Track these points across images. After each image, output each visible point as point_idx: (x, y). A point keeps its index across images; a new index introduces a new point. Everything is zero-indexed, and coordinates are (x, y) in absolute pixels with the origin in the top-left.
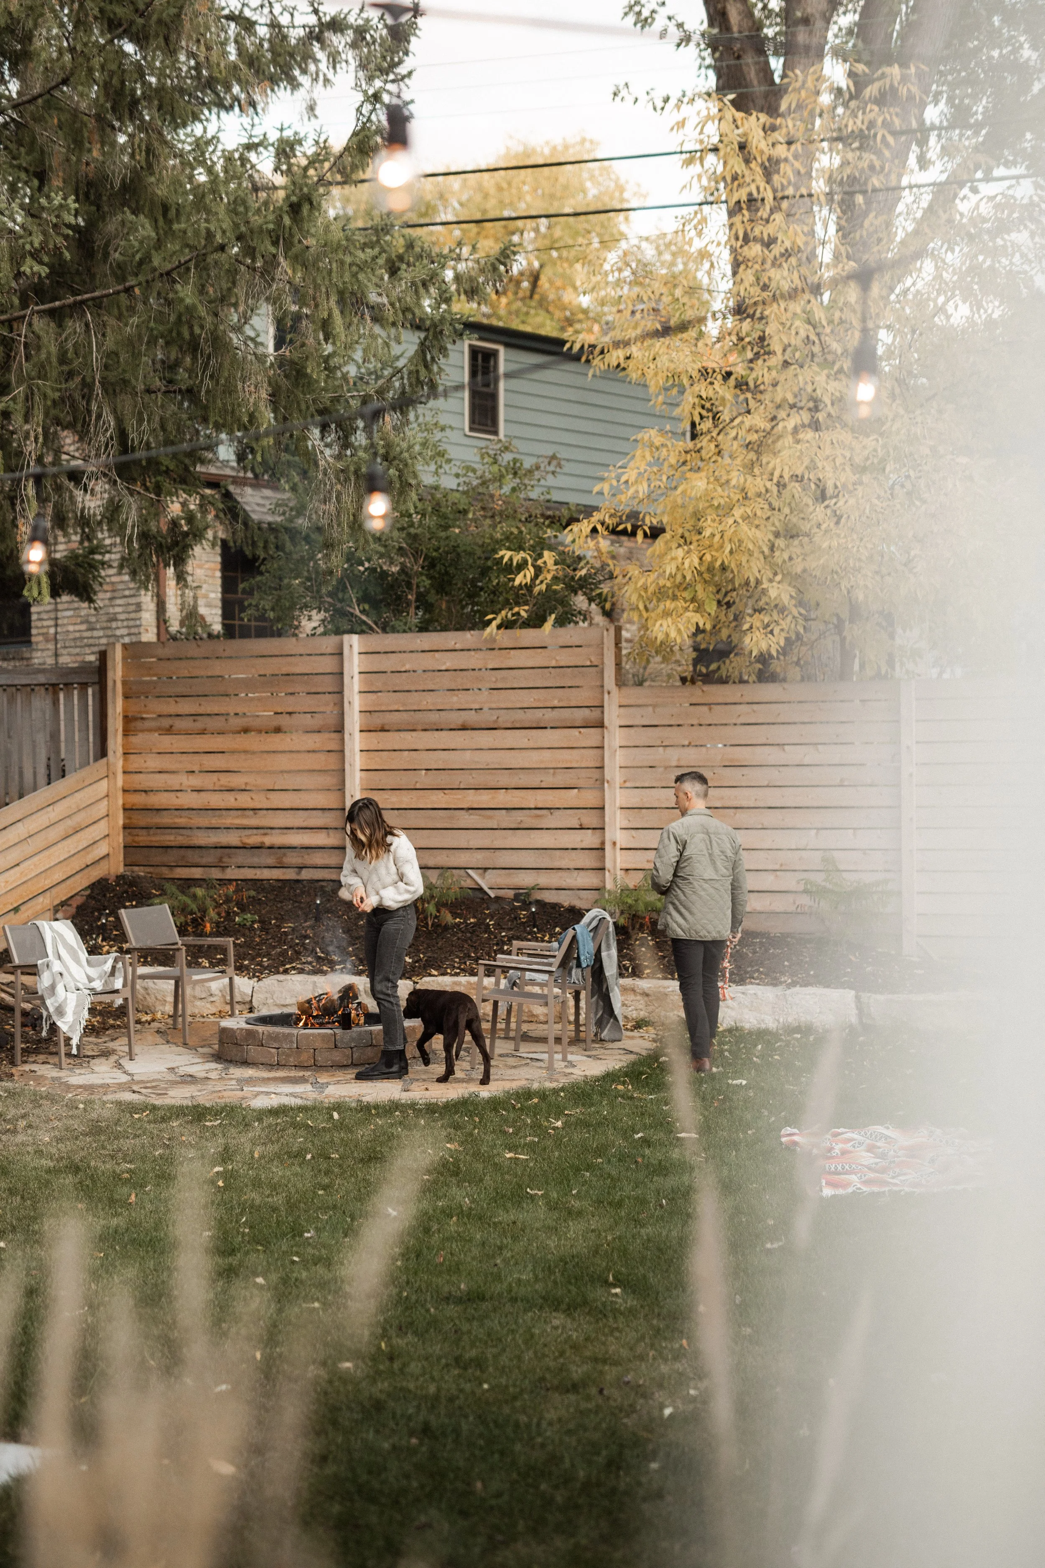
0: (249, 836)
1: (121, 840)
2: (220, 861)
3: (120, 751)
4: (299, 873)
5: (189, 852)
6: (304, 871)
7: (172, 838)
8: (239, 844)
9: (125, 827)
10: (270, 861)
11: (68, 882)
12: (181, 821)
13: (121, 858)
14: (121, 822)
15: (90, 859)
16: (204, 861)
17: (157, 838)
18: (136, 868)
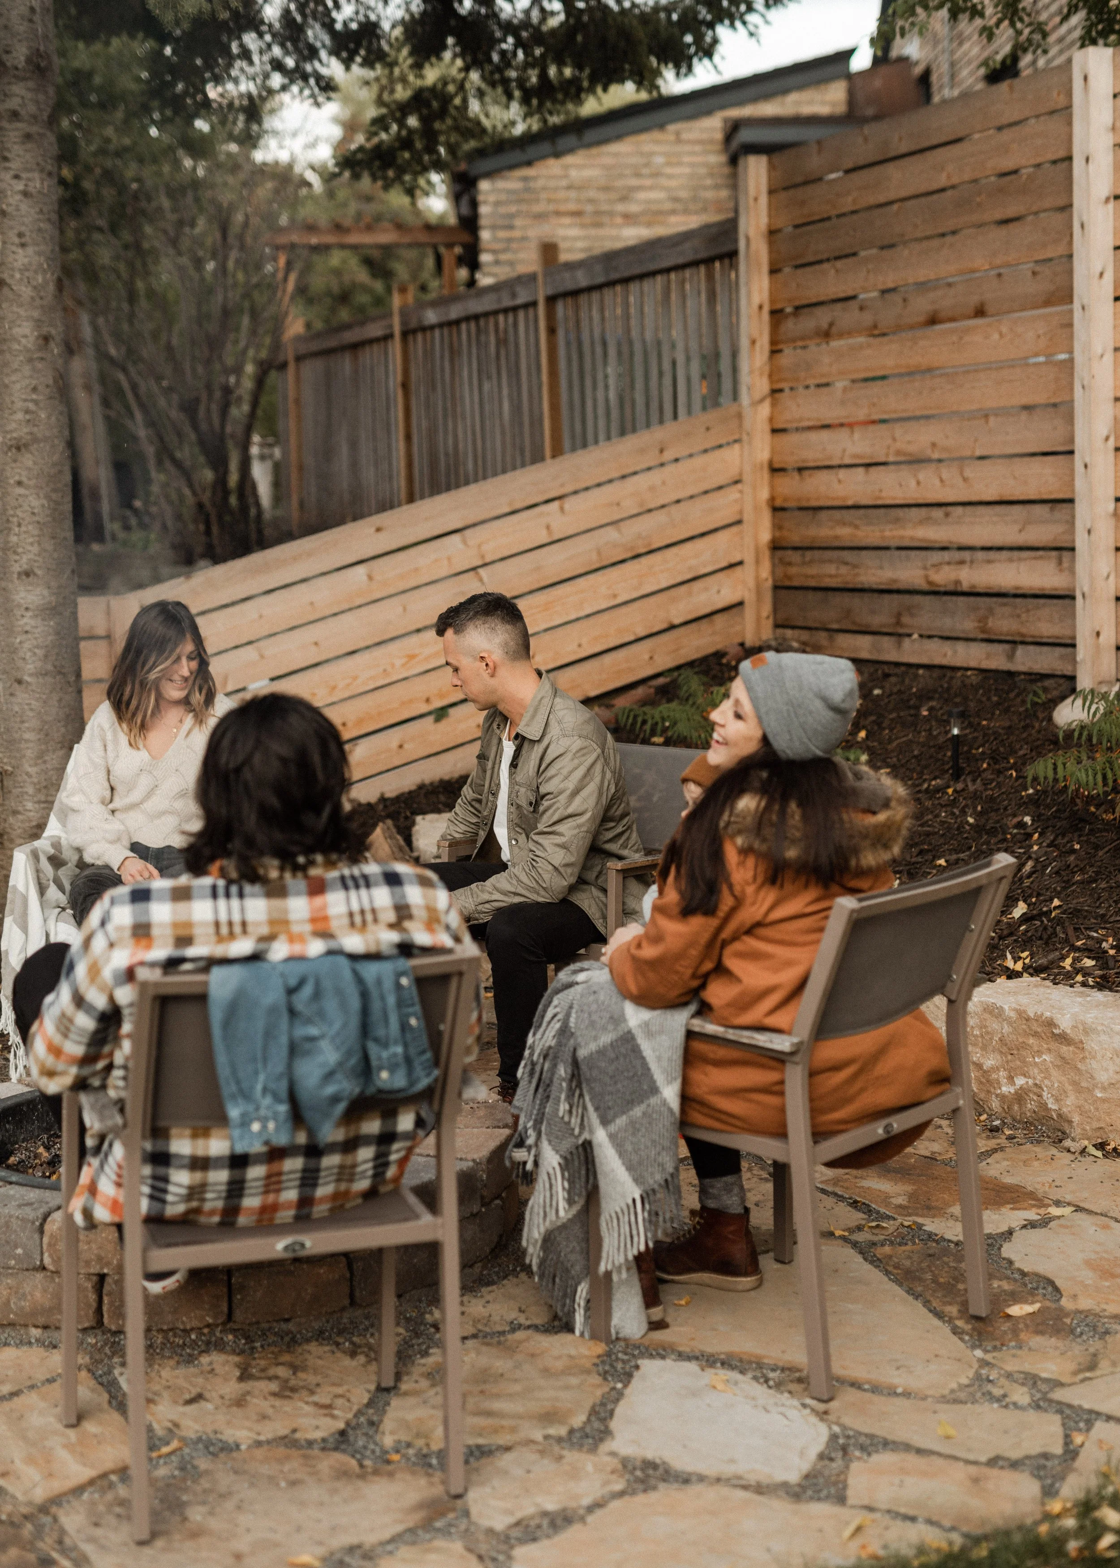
0: (937, 566)
1: (765, 572)
2: (898, 623)
3: (763, 386)
4: (1011, 657)
5: (856, 602)
6: (1020, 650)
7: (831, 569)
8: (925, 587)
9: (776, 547)
10: (968, 625)
11: (608, 659)
12: (844, 533)
13: (767, 608)
14: (766, 536)
15: (679, 612)
16: (877, 621)
17: (812, 570)
18: (789, 633)
